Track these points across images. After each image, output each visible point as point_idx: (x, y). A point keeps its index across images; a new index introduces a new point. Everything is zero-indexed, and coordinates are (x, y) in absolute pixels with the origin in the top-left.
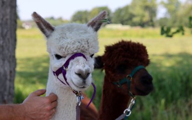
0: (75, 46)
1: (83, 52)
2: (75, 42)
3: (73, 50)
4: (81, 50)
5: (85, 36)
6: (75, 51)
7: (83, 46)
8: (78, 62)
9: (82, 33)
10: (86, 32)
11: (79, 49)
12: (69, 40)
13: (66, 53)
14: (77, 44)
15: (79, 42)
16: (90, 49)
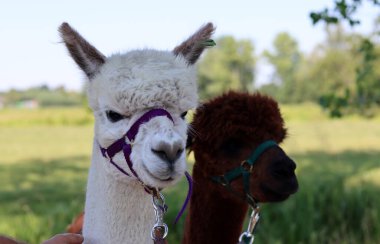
0: (152, 94)
1: (168, 106)
2: (151, 85)
3: (146, 101)
4: (164, 103)
5: (170, 75)
6: (151, 105)
7: (168, 95)
8: (158, 126)
9: (164, 68)
10: (172, 66)
11: (159, 100)
12: (138, 82)
13: (132, 108)
14: (156, 89)
15: (159, 86)
16: (182, 101)
